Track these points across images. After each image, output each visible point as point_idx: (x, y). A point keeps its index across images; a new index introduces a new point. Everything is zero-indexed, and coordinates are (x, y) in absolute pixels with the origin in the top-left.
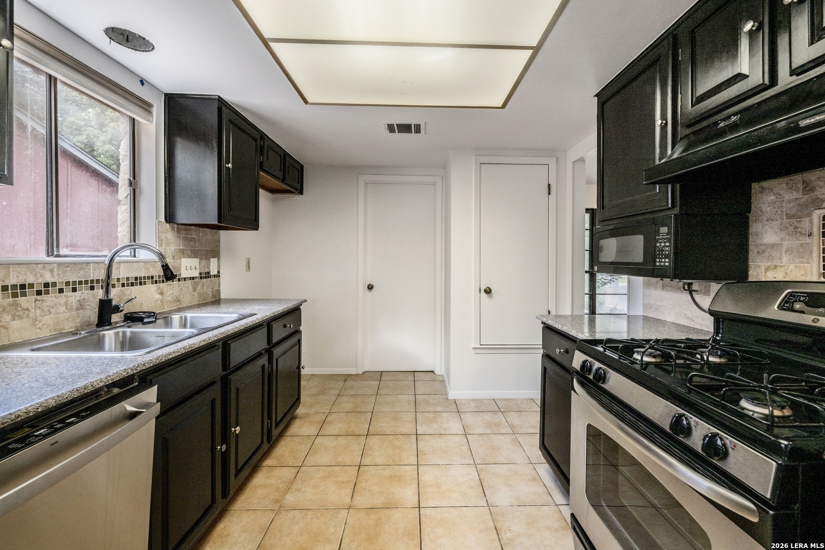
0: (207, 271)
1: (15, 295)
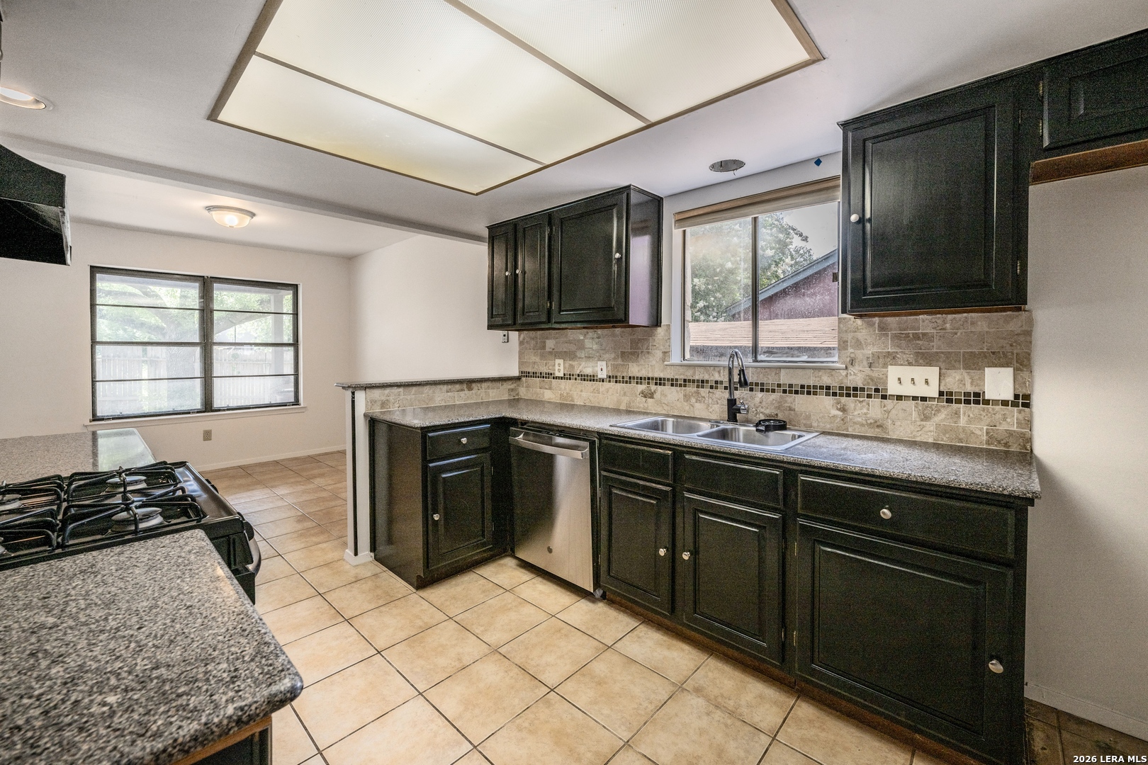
0: (970, 388)
1: (698, 387)
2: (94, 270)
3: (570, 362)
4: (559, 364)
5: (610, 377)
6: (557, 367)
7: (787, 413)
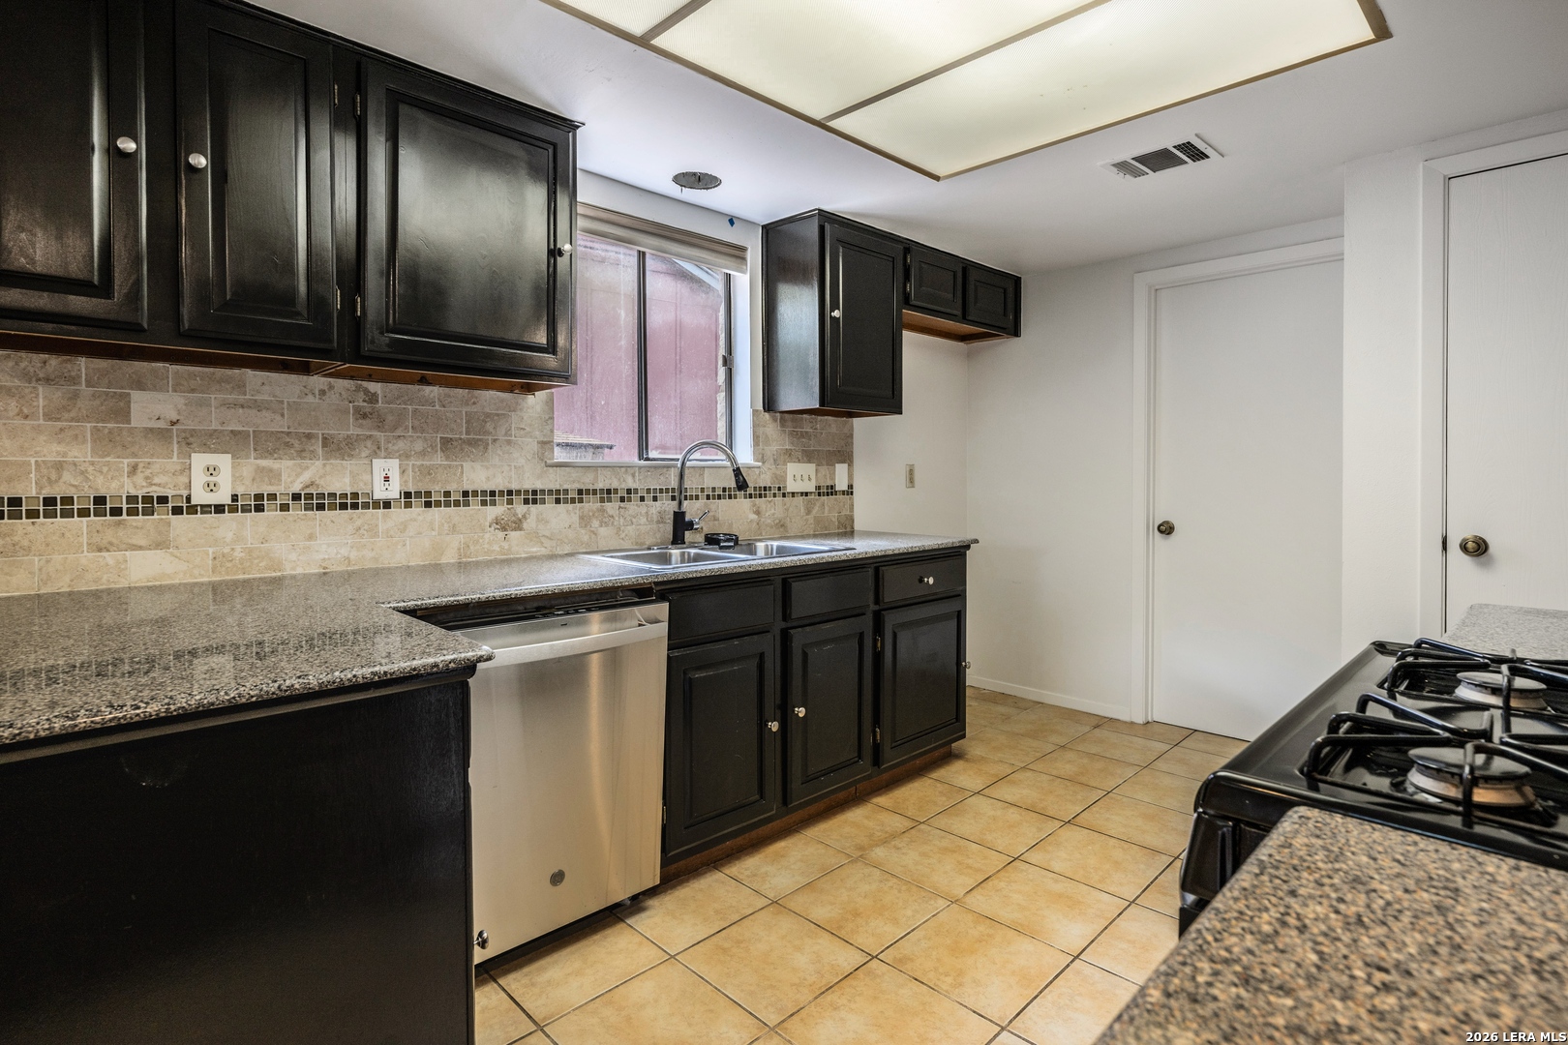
0: (829, 483)
1: (602, 500)
3: (264, 463)
4: (211, 470)
5: (408, 495)
6: (199, 479)
7: (711, 523)
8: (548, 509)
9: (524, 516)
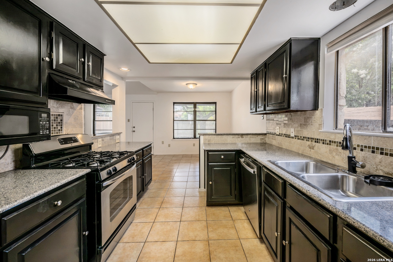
1: (337, 146)
2: (174, 103)
3: (281, 128)
4: (278, 129)
5: (295, 136)
8: (320, 145)
9: (314, 146)
